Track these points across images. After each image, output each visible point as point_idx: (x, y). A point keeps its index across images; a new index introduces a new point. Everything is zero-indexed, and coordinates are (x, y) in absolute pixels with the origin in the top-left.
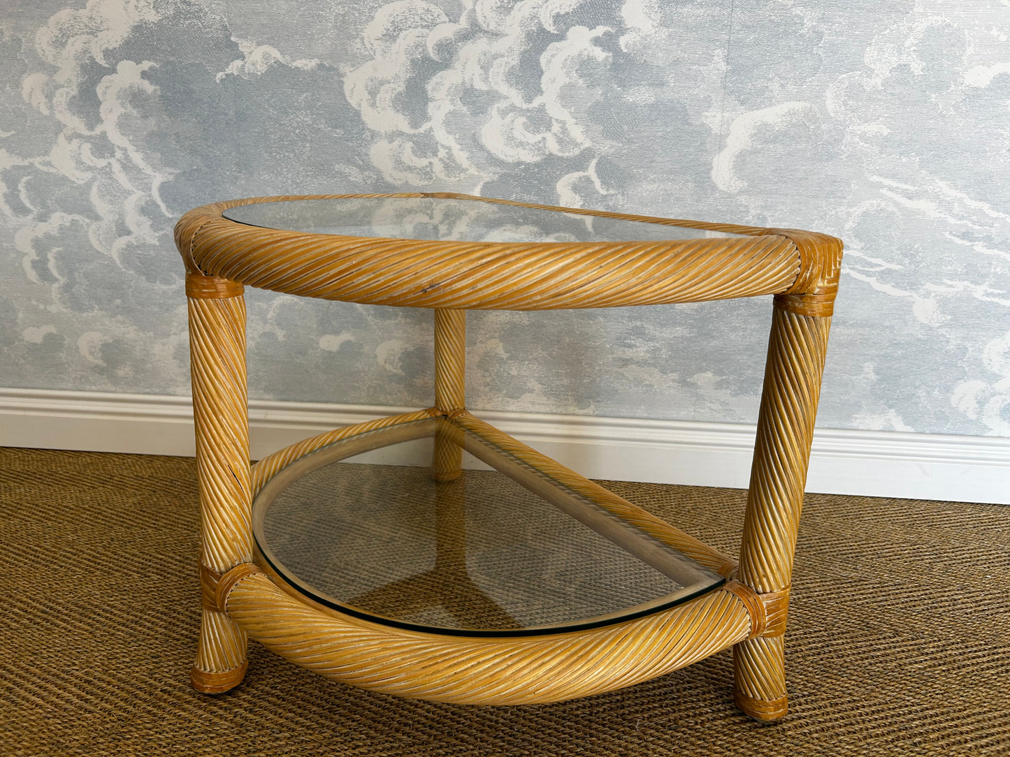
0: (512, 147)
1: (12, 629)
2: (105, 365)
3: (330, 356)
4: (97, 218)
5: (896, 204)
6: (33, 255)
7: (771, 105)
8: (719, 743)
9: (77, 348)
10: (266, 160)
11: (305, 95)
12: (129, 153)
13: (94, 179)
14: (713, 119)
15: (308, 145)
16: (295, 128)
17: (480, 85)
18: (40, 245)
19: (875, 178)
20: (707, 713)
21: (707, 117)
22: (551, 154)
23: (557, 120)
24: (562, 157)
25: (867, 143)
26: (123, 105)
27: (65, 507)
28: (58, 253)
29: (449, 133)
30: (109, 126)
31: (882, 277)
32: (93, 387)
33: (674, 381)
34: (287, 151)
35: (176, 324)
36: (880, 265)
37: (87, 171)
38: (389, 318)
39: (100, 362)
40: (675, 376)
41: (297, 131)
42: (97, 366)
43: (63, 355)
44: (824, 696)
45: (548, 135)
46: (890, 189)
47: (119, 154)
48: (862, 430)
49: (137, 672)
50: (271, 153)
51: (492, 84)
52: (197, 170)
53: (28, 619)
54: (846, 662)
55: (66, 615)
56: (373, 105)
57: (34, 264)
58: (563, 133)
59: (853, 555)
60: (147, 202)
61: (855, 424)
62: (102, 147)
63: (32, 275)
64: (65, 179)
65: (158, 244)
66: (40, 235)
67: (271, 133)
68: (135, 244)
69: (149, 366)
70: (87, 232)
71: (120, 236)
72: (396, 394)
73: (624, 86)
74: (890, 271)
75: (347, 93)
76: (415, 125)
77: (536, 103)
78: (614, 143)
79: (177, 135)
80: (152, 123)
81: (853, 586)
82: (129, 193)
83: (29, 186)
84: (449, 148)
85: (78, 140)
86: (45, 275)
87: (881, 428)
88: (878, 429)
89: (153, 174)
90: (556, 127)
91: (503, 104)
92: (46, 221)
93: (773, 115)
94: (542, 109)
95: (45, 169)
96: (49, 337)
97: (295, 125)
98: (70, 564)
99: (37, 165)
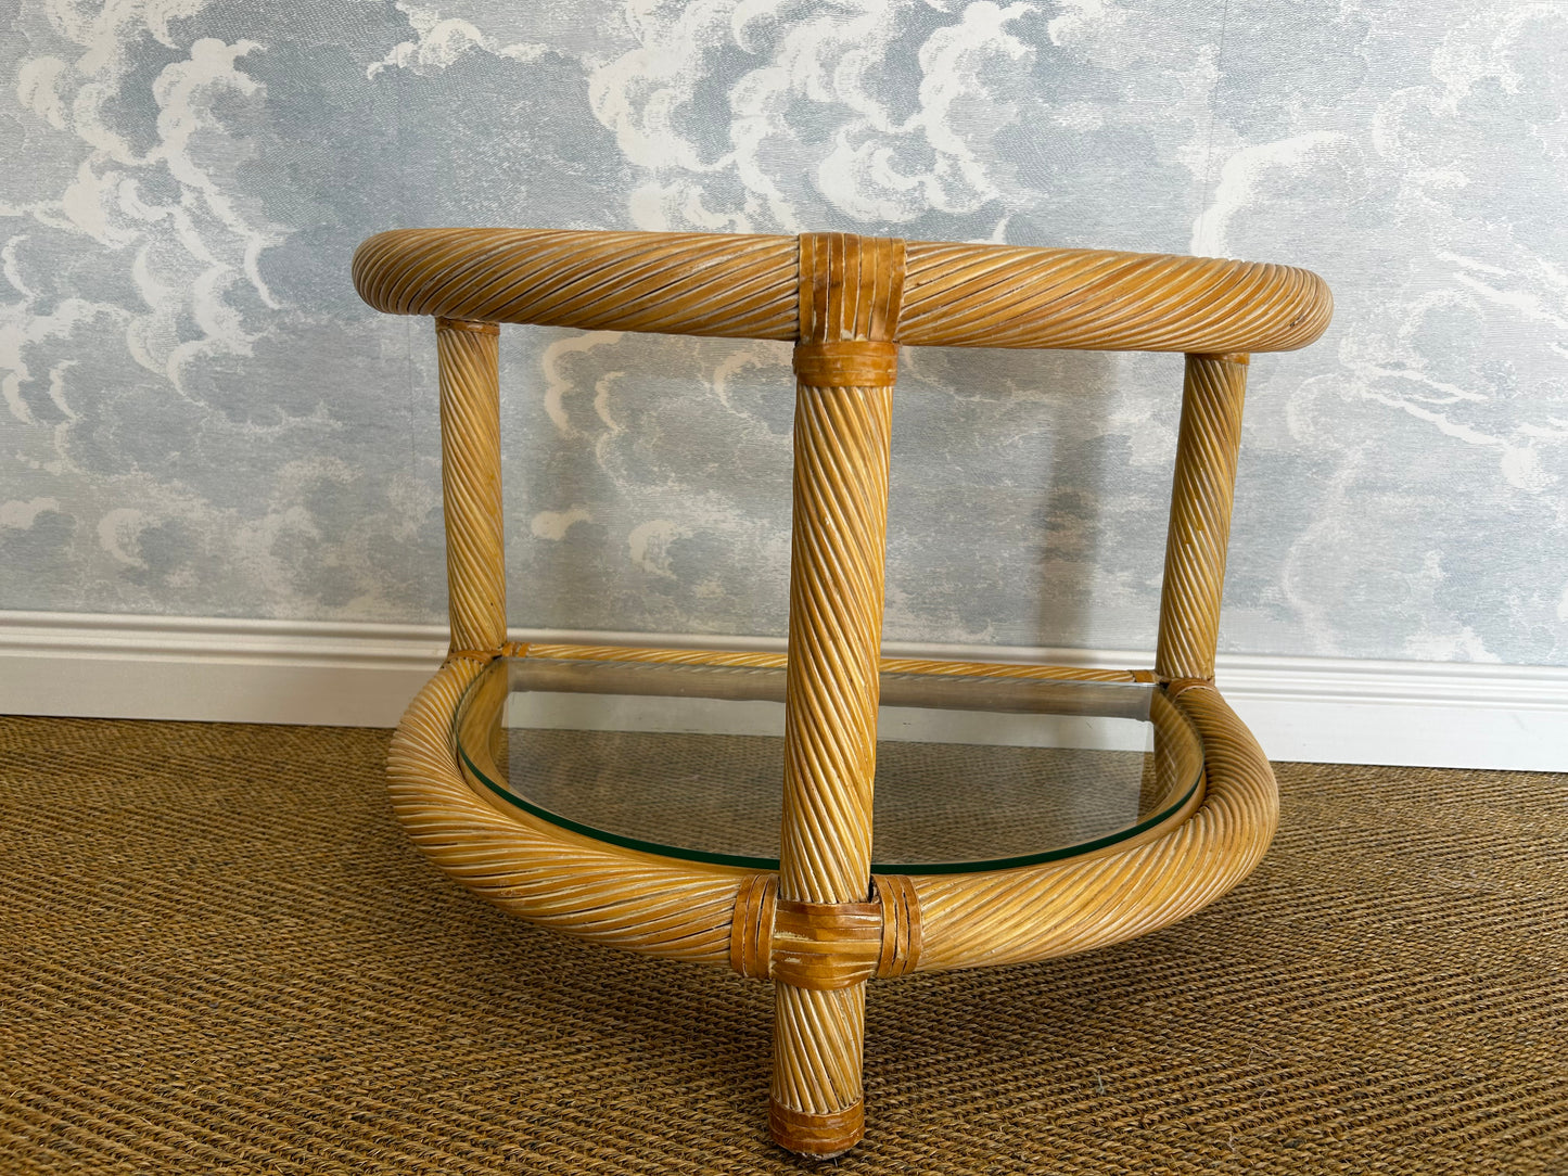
0: (869, 197)
1: (39, 1020)
2: (146, 567)
3: (547, 549)
4: (143, 309)
5: (1479, 298)
6: (23, 373)
7: (1286, 136)
8: (1378, 1164)
9: (97, 538)
10: (451, 213)
11: (521, 105)
12: (206, 196)
13: (141, 241)
14: (1194, 156)
15: (523, 188)
16: (502, 160)
17: (818, 94)
18: (38, 358)
19: (1447, 256)
20: (1336, 1115)
21: (1185, 154)
22: (932, 210)
23: (944, 154)
24: (948, 215)
25: (1434, 200)
26: (199, 114)
27: (91, 808)
28: (70, 370)
29: (764, 172)
30: (172, 149)
31: (1455, 414)
32: (124, 607)
33: (1123, 584)
34: (487, 199)
35: (277, 494)
36: (1452, 395)
37: (128, 226)
38: (653, 482)
39: (137, 562)
40: (1125, 576)
41: (506, 165)
42: (132, 569)
43: (70, 551)
44: (1511, 1078)
45: (928, 178)
46: (1469, 273)
47: (188, 199)
48: (1421, 661)
49: (299, 1087)
50: (458, 201)
51: (839, 93)
52: (327, 228)
53: (66, 1000)
54: (1520, 1022)
55: (137, 991)
56: (638, 123)
57: (25, 390)
58: (953, 175)
59: (1454, 856)
60: (235, 283)
61: (1409, 652)
62: (159, 185)
63: (20, 409)
64: (87, 241)
65: (251, 354)
66: (38, 339)
67: (460, 167)
68: (211, 354)
69: (226, 567)
70: (123, 334)
71: (183, 341)
72: (660, 613)
73: (1054, 101)
74: (1467, 405)
75: (594, 102)
76: (708, 158)
77: (910, 125)
78: (1036, 193)
79: (294, 167)
80: (250, 147)
81: (1475, 904)
82: (204, 266)
83: (22, 253)
84: (764, 198)
85: (115, 174)
86: (43, 408)
87: (1450, 657)
88: (1445, 659)
89: (250, 233)
90: (942, 166)
91: (855, 127)
92: (49, 314)
93: (1290, 152)
94: (919, 135)
95: (52, 223)
96: (45, 518)
97: (502, 154)
98: (124, 903)
99: (37, 215)
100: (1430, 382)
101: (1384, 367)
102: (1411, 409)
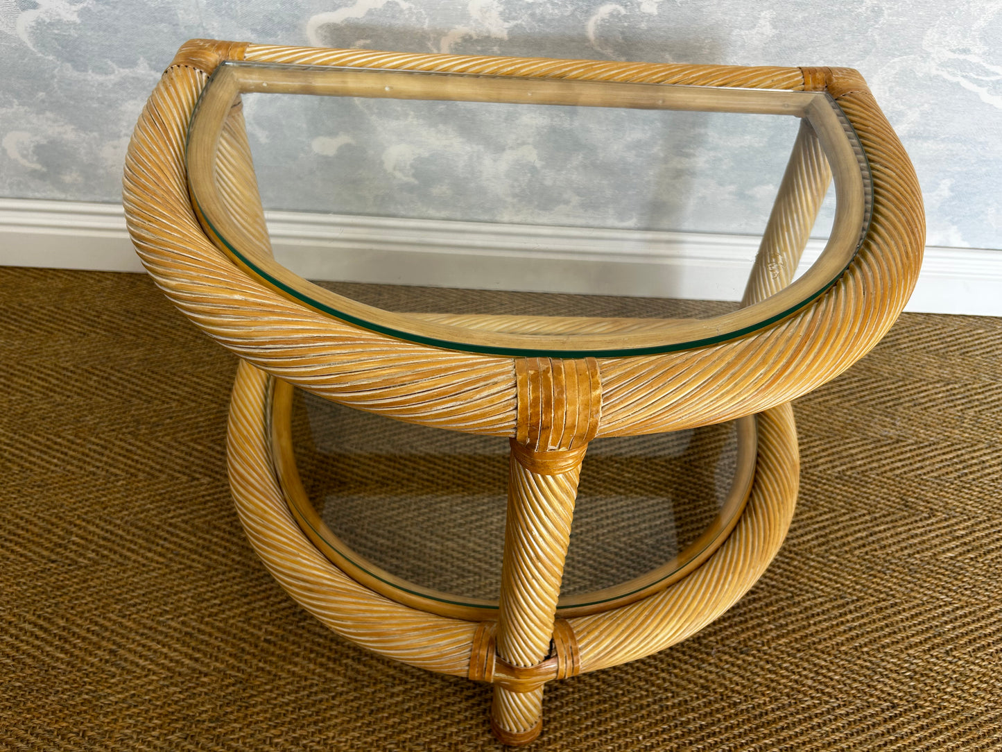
2: (44, 170)
3: (326, 162)
9: (4, 150)
31: (994, 88)
32: (37, 195)
33: (730, 193)
35: (125, 124)
36: (997, 74)
38: (397, 118)
39: (38, 167)
40: (732, 188)
42: (35, 171)
44: (871, 599)
53: (93, 551)
54: (888, 554)
55: (131, 542)
59: (891, 404)
65: (78, 21)
68: (48, 21)
69: (101, 171)
71: (24, 9)
81: (891, 450)
88: (933, 244)
100: (984, 64)
101: (954, 52)
102: (965, 83)
